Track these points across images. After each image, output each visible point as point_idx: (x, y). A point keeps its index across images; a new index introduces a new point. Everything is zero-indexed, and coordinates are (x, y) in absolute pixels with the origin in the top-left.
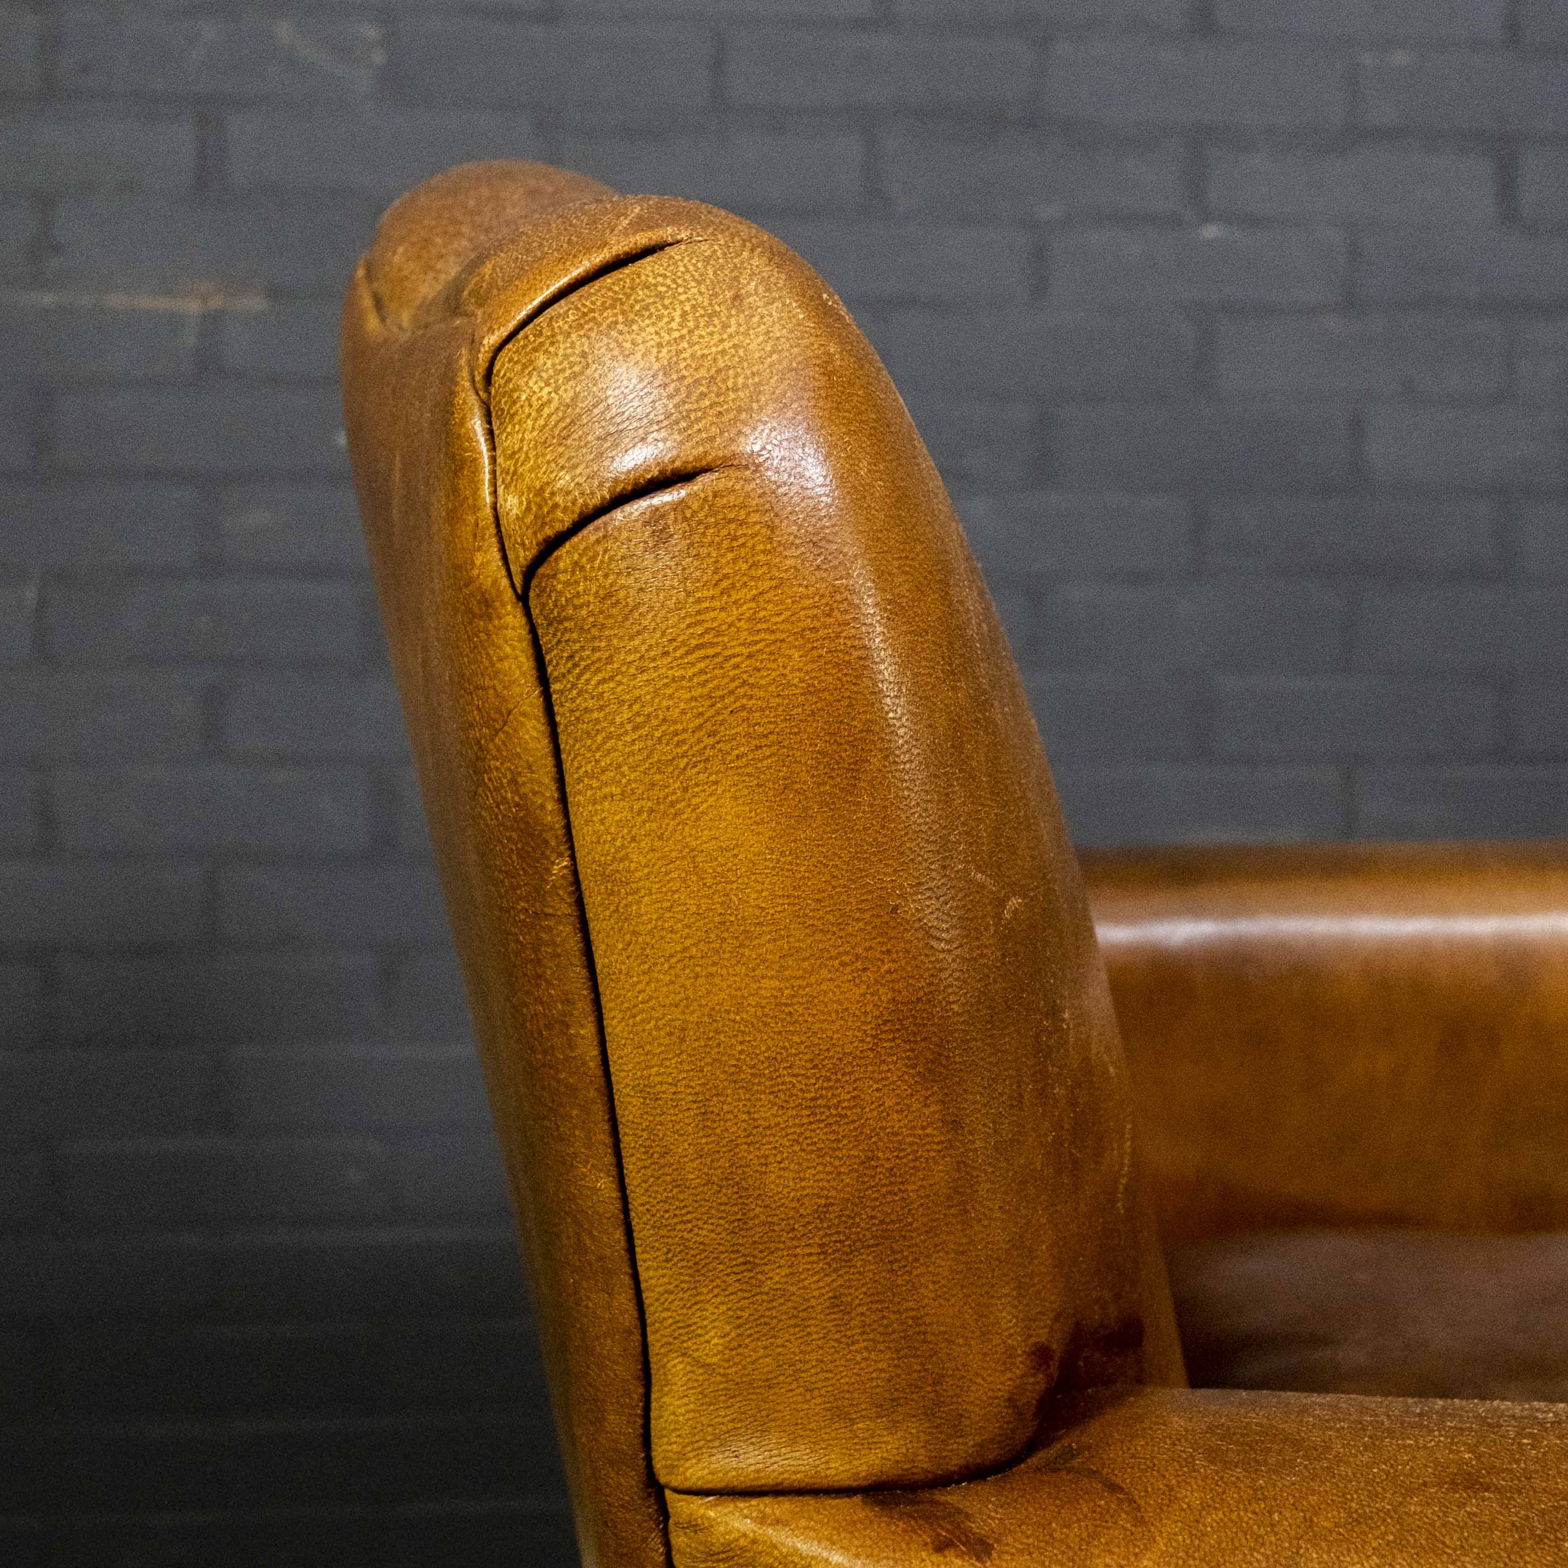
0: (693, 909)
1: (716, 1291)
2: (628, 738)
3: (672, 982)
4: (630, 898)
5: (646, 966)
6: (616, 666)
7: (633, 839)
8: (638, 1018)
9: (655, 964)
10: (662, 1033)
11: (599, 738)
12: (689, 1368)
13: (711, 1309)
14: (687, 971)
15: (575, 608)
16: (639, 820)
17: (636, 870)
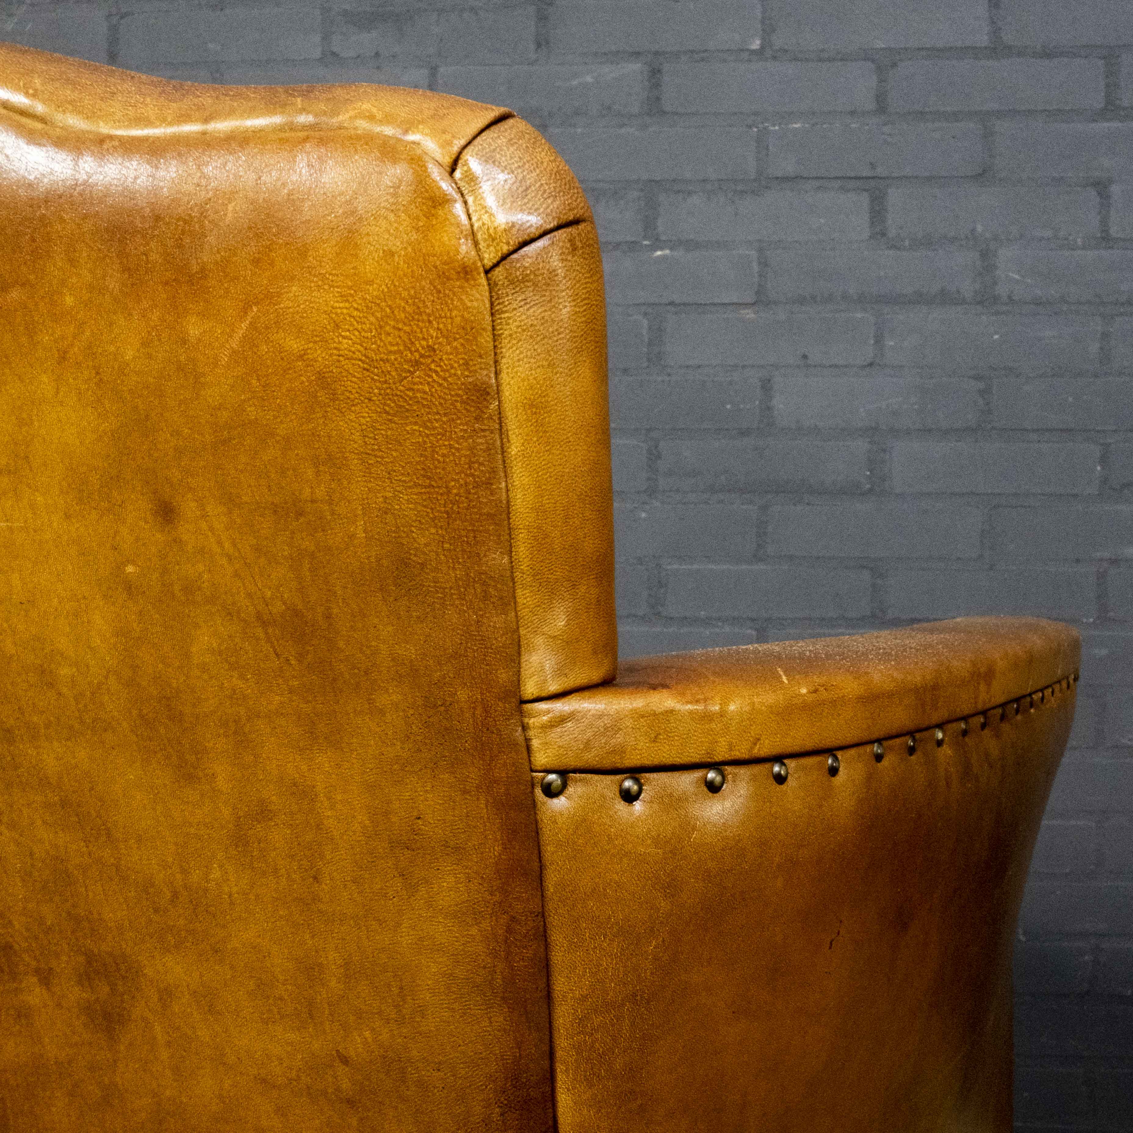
0: (573, 419)
1: (560, 601)
2: (555, 339)
3: (560, 454)
4: (545, 415)
5: (549, 447)
6: (553, 304)
7: (552, 386)
8: (540, 474)
9: (553, 446)
10: (553, 479)
11: (539, 338)
12: (546, 640)
13: (557, 610)
14: (567, 448)
15: (535, 275)
16: (556, 377)
17: (551, 401)
